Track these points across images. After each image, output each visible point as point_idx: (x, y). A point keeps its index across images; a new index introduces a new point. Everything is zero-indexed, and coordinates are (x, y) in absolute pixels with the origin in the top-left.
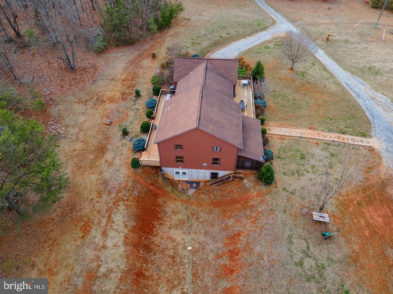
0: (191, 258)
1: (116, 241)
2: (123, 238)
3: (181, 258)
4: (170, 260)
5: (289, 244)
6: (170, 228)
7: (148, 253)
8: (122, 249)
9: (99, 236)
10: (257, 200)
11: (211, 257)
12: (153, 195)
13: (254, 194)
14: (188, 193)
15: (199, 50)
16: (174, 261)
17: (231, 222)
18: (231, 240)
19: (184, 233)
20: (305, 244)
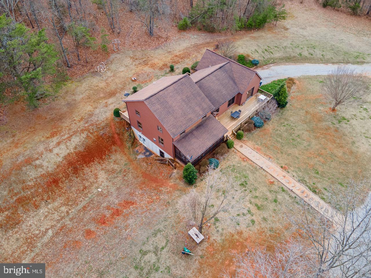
0: (94, 196)
1: (61, 152)
2: (66, 154)
3: (88, 192)
4: (82, 188)
5: (153, 235)
6: (102, 169)
7: (73, 173)
8: (60, 159)
9: (55, 143)
10: (168, 189)
11: (105, 204)
12: (113, 141)
13: (170, 184)
14: (138, 156)
15: (266, 57)
16: (83, 190)
17: (138, 192)
18: (125, 204)
19: (107, 179)
20: (163, 244)
